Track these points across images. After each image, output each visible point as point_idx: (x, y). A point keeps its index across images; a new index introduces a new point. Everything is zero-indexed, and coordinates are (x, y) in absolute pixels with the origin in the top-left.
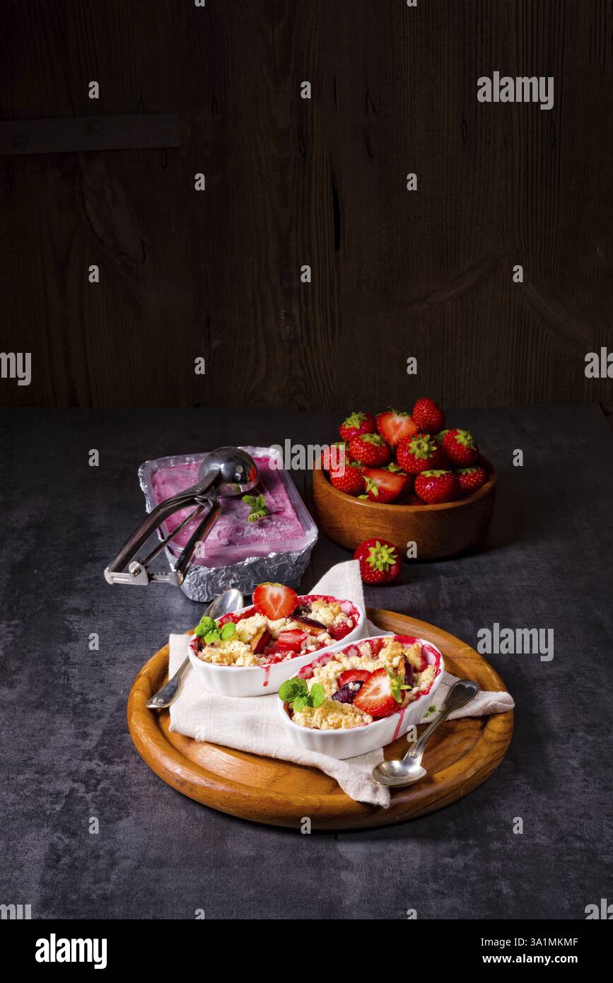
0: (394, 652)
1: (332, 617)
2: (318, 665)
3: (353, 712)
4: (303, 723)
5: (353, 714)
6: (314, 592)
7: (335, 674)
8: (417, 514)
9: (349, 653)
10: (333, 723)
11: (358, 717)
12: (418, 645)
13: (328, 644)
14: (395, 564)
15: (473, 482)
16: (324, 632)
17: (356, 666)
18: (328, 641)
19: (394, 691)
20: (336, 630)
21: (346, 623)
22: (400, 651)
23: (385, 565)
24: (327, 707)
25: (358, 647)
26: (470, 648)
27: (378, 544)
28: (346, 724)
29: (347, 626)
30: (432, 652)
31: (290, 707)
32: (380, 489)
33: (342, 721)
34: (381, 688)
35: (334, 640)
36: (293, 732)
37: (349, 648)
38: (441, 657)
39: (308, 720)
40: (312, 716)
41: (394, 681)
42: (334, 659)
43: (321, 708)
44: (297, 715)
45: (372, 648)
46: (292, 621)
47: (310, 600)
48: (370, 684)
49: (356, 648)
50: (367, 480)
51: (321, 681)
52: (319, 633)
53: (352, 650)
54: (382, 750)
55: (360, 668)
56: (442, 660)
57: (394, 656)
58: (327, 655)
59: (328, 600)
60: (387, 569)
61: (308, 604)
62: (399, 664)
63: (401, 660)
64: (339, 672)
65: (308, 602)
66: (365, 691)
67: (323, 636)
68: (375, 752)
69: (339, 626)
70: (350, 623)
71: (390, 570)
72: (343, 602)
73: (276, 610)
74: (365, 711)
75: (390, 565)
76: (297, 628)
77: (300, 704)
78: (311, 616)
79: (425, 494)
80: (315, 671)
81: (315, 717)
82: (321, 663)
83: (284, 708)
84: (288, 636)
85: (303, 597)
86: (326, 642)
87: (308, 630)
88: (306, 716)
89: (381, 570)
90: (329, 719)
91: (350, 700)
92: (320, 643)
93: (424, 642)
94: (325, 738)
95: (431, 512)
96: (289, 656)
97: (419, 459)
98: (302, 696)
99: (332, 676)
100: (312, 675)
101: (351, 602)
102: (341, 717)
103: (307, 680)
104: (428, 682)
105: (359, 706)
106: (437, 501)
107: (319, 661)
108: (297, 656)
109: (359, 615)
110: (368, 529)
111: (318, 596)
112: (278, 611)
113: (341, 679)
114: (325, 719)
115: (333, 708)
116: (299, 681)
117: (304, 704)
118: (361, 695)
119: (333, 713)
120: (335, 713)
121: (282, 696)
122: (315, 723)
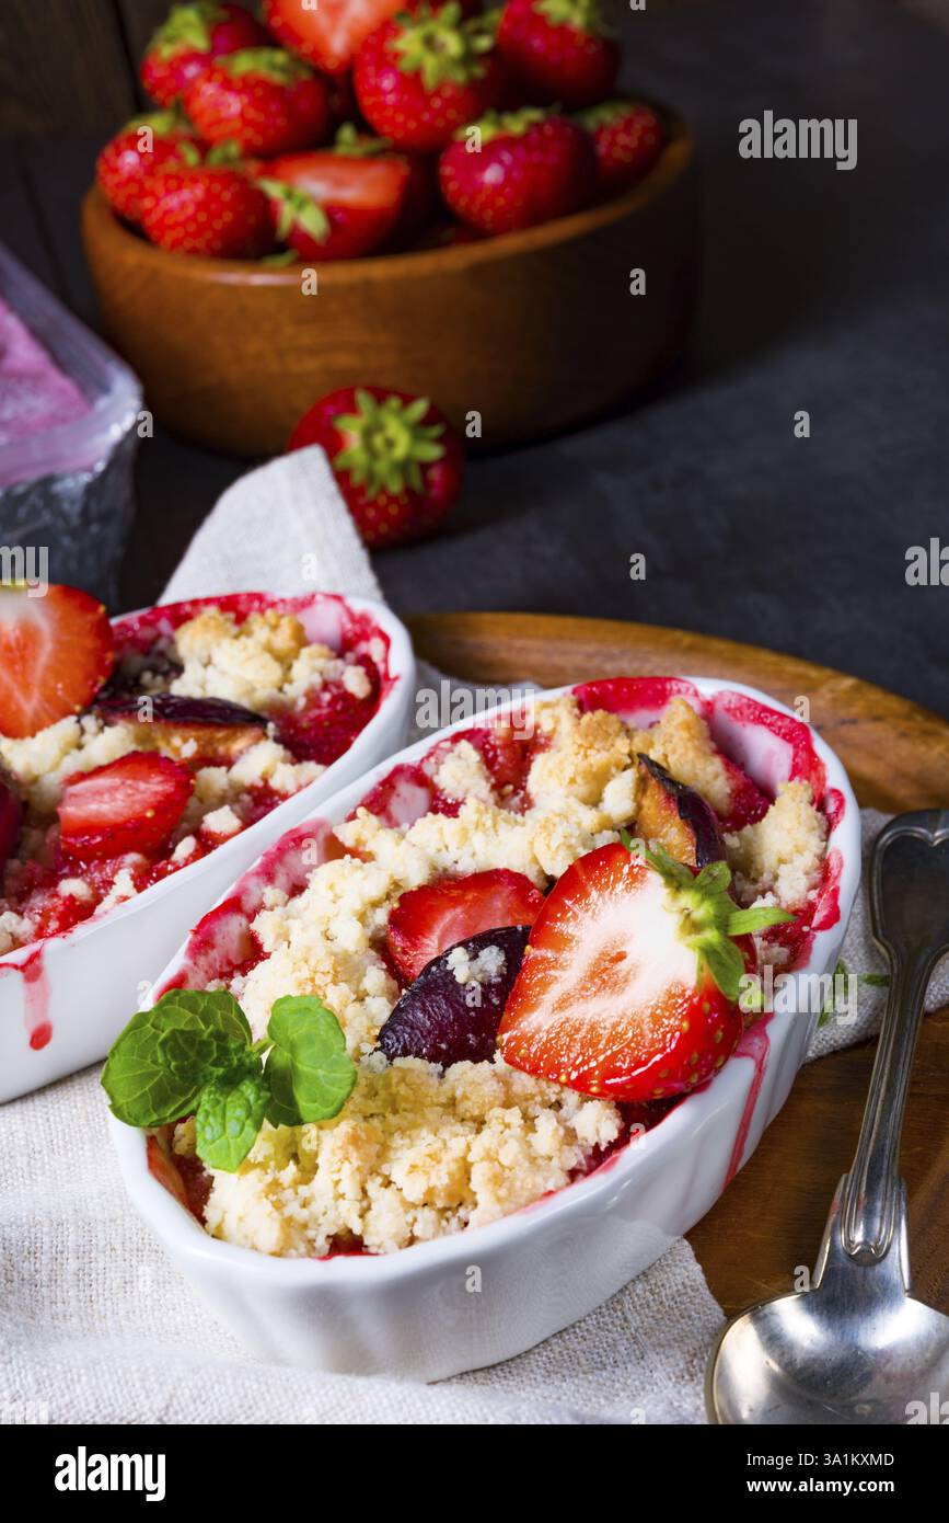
0: (598, 758)
1: (276, 671)
2: (272, 894)
3: (507, 1105)
4: (268, 1232)
5: (514, 1116)
6: (177, 591)
7: (362, 918)
8: (477, 272)
9: (395, 807)
10: (430, 1192)
11: (546, 1123)
12: (688, 707)
13: (290, 787)
14: (442, 461)
15: (626, 148)
16: (257, 741)
17: (446, 860)
18: (284, 776)
19: (708, 952)
20: (305, 724)
21: (339, 685)
22: (622, 746)
23: (403, 467)
24: (372, 1106)
25: (428, 769)
26: (848, 682)
27: (364, 400)
28: (497, 1180)
29: (345, 697)
30: (759, 721)
31: (181, 1148)
32: (331, 211)
33: (466, 1169)
34: (632, 951)
35: (311, 768)
36: (230, 1292)
37: (388, 784)
38: (814, 735)
39: (293, 1209)
40: (308, 1172)
41: (688, 899)
42: (334, 849)
43: (345, 1127)
44: (232, 1193)
45: (489, 762)
46: (108, 723)
47: (164, 625)
48: (562, 942)
49: (419, 777)
50: (274, 189)
51: (306, 974)
52: (238, 745)
53: (405, 789)
54: (687, 1250)
55: (467, 866)
56: (821, 748)
57: (600, 779)
58: (296, 839)
59: (237, 608)
60: (416, 482)
61: (162, 644)
62: (639, 807)
63: (642, 785)
64: (375, 905)
65: (159, 635)
66: (545, 985)
67: (259, 759)
68: (658, 1277)
69: (313, 700)
70: (355, 682)
71: (427, 483)
72: (305, 603)
74: (581, 1085)
75: (425, 467)
76: (133, 747)
77: (232, 1127)
78: (182, 688)
79: (490, 203)
80: (264, 926)
81: (322, 1180)
82: (281, 879)
83: (152, 1164)
84: (98, 793)
85: (132, 618)
86: (275, 783)
87: (184, 746)
88: (275, 1186)
89: (395, 487)
90: (398, 1172)
91: (472, 1039)
92: (251, 790)
93: (708, 688)
94: (404, 1295)
95: (521, 258)
96: (123, 881)
97: (437, 93)
98: (230, 1082)
99: (351, 937)
100: (253, 953)
101: (338, 598)
102: (457, 1146)
103: (237, 983)
104: (808, 860)
105: (542, 1066)
106: (533, 216)
107: (268, 873)
108: (162, 875)
109: (386, 640)
110: (312, 364)
111: (195, 603)
113: (398, 942)
114: (379, 1180)
115: (403, 1105)
116: (196, 1003)
117: (249, 1122)
118: (530, 1007)
119: (414, 1133)
120: (424, 1132)
121: (125, 1107)
122: (331, 1215)
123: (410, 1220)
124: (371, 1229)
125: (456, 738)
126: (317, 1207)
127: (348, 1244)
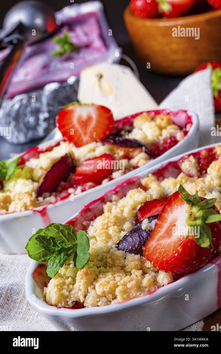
1: (157, 132)
2: (114, 197)
3: (139, 269)
5: (140, 273)
7: (133, 207)
9: (166, 174)
10: (104, 293)
13: (141, 165)
16: (140, 153)
21: (175, 137)
24: (100, 264)
25: (179, 163)
28: (124, 292)
29: (176, 141)
39: (65, 292)
41: (195, 209)
42: (140, 186)
44: (51, 285)
45: (198, 163)
46: (104, 145)
49: (176, 166)
51: (106, 222)
52: (135, 153)
53: (170, 169)
58: (131, 181)
64: (140, 203)
72: (176, 114)
73: (85, 134)
76: (108, 153)
77: (55, 265)
78: (131, 136)
80: (107, 206)
82: (119, 193)
84: (89, 165)
86: (139, 164)
87: (120, 152)
88: (64, 283)
90: (98, 285)
92: (134, 167)
96: (78, 190)
98: (61, 252)
99: (127, 213)
101: (185, 112)
102: (118, 279)
103: (92, 223)
109: (192, 124)
112: (88, 135)
113: (139, 215)
114: (92, 287)
115: (108, 265)
116: (60, 228)
117: (59, 264)
118: (152, 240)
119: (107, 274)
120: (109, 274)
121: (33, 255)
122: (76, 295)
123: (98, 300)
124: (86, 301)
125: (189, 155)
126: (73, 292)
127: (78, 305)
